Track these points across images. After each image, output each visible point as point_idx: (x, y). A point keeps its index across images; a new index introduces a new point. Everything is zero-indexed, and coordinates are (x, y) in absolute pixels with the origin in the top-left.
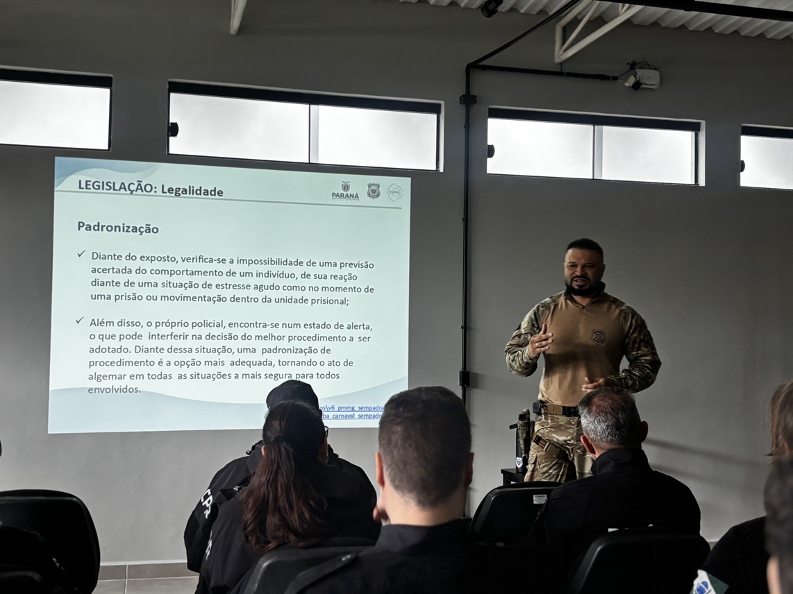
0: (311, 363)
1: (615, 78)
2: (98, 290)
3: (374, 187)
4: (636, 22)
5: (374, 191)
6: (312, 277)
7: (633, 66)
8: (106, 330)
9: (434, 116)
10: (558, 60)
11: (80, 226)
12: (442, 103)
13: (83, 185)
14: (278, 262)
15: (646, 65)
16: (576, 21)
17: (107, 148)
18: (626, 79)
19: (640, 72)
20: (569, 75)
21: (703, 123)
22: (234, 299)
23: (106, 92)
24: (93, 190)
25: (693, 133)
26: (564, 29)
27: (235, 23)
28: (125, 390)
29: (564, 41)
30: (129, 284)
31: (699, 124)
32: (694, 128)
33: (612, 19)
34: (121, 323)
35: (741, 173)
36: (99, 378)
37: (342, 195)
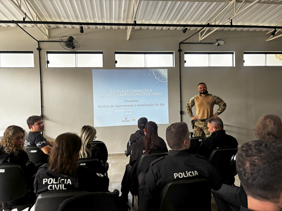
1: (213, 43)
7: (217, 40)
9: (172, 55)
10: (200, 40)
12: (174, 52)
15: (221, 40)
16: (204, 31)
17: (103, 67)
18: (216, 43)
19: (219, 42)
20: (203, 43)
21: (234, 52)
23: (102, 55)
25: (232, 55)
26: (201, 33)
27: (128, 38)
29: (201, 36)
33: (212, 31)
35: (244, 63)
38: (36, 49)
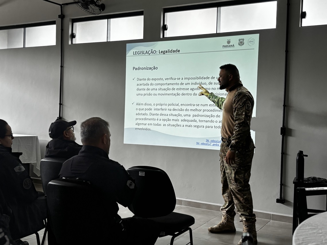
0: (212, 121)
2: (139, 92)
3: (241, 41)
5: (241, 42)
6: (213, 84)
8: (141, 107)
11: (134, 68)
14: (200, 78)
17: (143, 38)
22: (183, 94)
23: (142, 17)
24: (137, 55)
28: (146, 129)
30: (148, 89)
34: (146, 104)
36: (139, 124)
37: (227, 46)
38: (58, 16)
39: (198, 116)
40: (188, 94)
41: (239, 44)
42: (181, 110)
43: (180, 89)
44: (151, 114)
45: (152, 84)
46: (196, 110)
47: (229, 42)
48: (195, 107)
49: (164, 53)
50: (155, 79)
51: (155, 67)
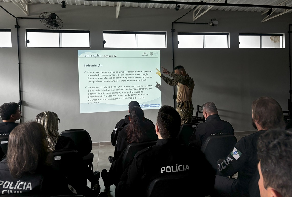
0: (139, 95)
1: (208, 24)
2: (89, 80)
3: (151, 53)
4: (212, 10)
5: (151, 54)
6: (138, 75)
7: (212, 20)
8: (92, 89)
9: (165, 35)
10: (194, 20)
11: (84, 65)
12: (167, 32)
13: (85, 56)
14: (130, 72)
15: (215, 20)
16: (198, 10)
17: (89, 47)
18: (210, 24)
19: (213, 22)
20: (197, 23)
21: (229, 33)
22: (120, 81)
23: (88, 34)
24: (87, 57)
25: (227, 36)
26: (195, 12)
27: (117, 16)
28: (97, 103)
29: (195, 16)
30: (96, 78)
31: (228, 33)
32: (227, 34)
33: (207, 9)
34: (95, 88)
35: (239, 45)
36: (91, 100)
37: (144, 55)
38: (14, 26)
39: (130, 92)
40: (123, 81)
41: (150, 55)
42: (120, 90)
43: (118, 78)
44: (99, 93)
45: (98, 75)
46: (129, 89)
47: (145, 53)
48: (128, 88)
49: (106, 57)
50: (101, 72)
51: (101, 65)
